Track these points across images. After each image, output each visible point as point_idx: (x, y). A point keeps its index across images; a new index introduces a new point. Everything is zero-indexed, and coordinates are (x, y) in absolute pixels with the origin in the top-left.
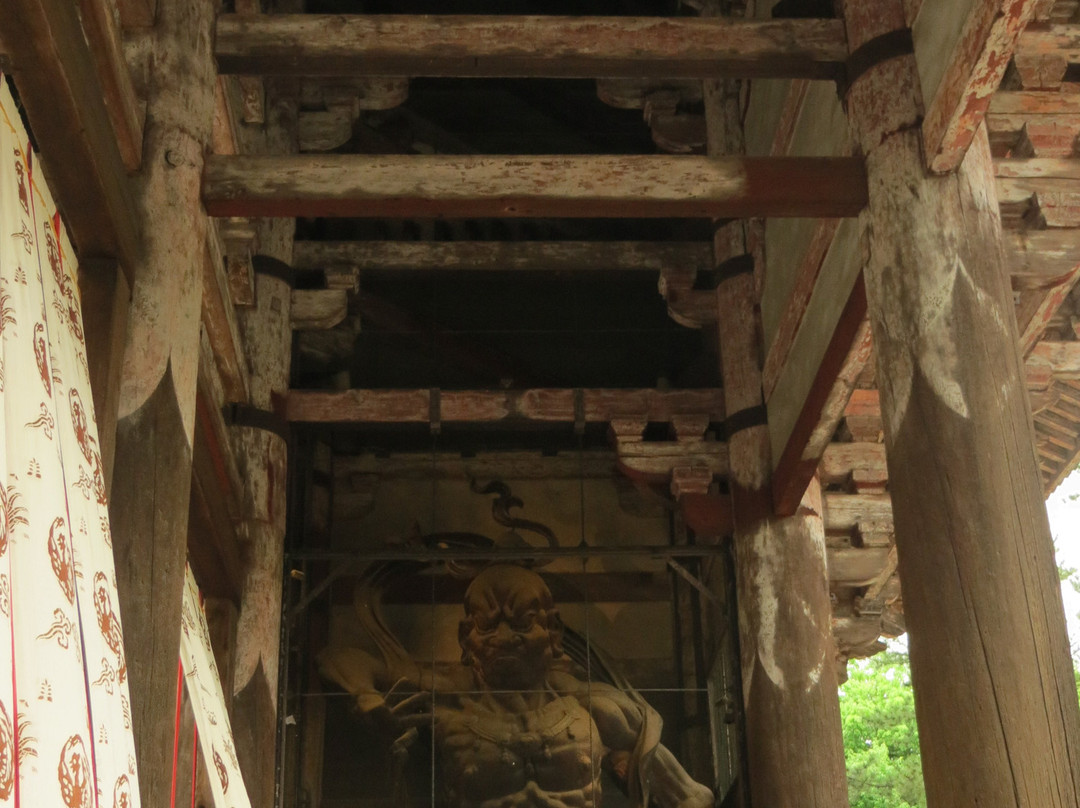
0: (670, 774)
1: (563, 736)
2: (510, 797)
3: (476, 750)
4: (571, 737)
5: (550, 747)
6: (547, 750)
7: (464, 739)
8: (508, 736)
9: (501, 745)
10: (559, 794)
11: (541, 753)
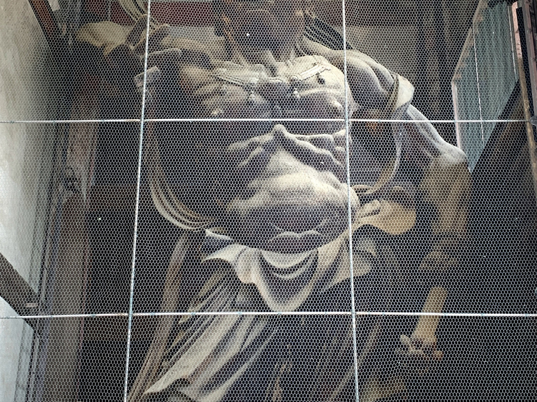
0: (423, 131)
1: (313, 80)
2: (257, 139)
3: (221, 94)
4: (321, 81)
5: (299, 90)
6: (296, 92)
7: (210, 88)
8: (255, 80)
9: (248, 88)
10: (308, 137)
11: (289, 95)
